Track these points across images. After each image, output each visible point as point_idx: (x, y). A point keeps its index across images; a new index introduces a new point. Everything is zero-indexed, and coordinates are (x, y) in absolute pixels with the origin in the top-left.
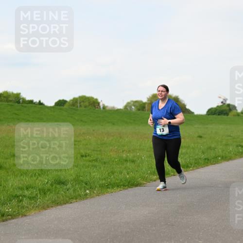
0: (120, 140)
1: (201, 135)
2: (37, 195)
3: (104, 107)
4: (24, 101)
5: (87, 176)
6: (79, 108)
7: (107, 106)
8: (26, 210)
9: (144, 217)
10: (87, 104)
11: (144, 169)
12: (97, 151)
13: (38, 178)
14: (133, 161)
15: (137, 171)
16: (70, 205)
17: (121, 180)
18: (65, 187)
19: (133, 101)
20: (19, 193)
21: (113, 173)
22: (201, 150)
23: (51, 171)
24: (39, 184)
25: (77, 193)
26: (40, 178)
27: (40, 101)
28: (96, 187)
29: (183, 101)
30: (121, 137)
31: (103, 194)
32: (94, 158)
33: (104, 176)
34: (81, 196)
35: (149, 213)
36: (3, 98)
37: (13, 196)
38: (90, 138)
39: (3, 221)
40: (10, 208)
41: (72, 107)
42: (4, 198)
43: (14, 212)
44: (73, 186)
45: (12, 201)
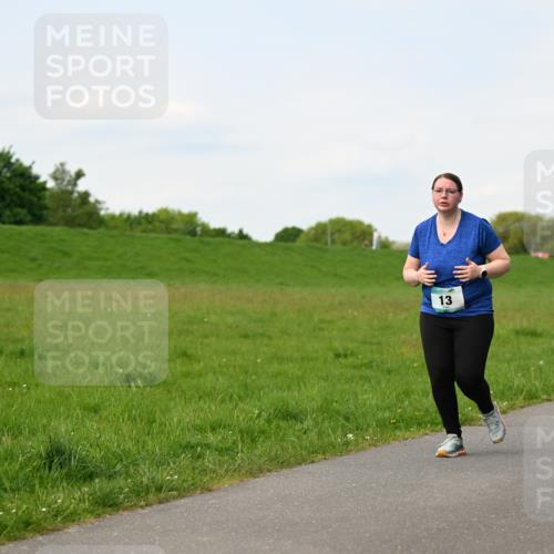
2: (234, 443)
3: (387, 245)
4: (207, 231)
5: (348, 400)
6: (329, 246)
7: (393, 243)
8: (211, 478)
9: (479, 495)
10: (347, 236)
12: (371, 344)
13: (237, 405)
16: (311, 466)
17: (427, 410)
18: (298, 426)
20: (196, 438)
21: (407, 394)
23: (267, 390)
24: (241, 418)
25: (326, 440)
26: (241, 405)
27: (241, 231)
28: (368, 426)
31: (386, 441)
32: (365, 361)
33: (387, 401)
34: (334, 447)
35: (491, 488)
36: (157, 224)
37: (181, 446)
38: (355, 313)
39: (160, 502)
40: (175, 474)
41: (315, 244)
42: (160, 449)
43: (184, 481)
44: (316, 424)
45: (179, 457)
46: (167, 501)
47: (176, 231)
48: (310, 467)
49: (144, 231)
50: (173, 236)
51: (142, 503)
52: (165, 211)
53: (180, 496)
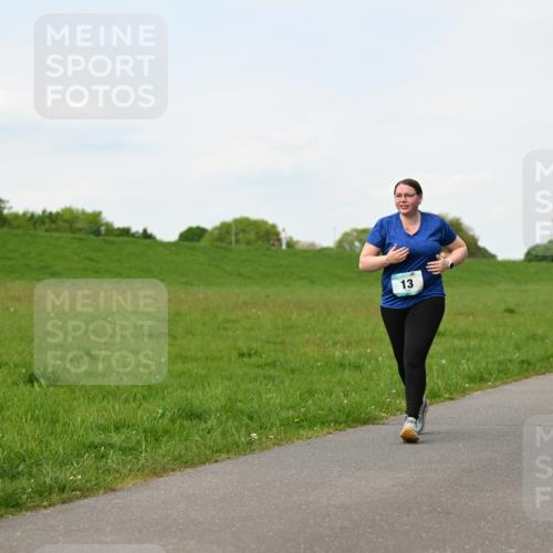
0: (329, 319)
1: (512, 307)
2: (138, 442)
3: (290, 244)
4: (110, 230)
5: (252, 399)
6: (233, 246)
7: (297, 242)
8: (115, 478)
9: (382, 493)
10: (252, 236)
11: (382, 385)
12: (275, 343)
13: (140, 404)
14: (357, 367)
15: (366, 389)
16: (215, 465)
17: (330, 410)
18: (203, 425)
19: (356, 230)
20: (99, 438)
21: (311, 393)
22: (513, 342)
23: (170, 390)
24: (145, 418)
25: (230, 439)
26: (145, 405)
27: (145, 231)
28: (272, 425)
29: (471, 229)
30: (329, 313)
31: (289, 441)
32: (269, 361)
33: (292, 400)
34: (238, 447)
35: (394, 486)
36: (61, 224)
37: (84, 446)
38: (260, 313)
39: (64, 502)
40: (79, 473)
41: (219, 244)
42: (64, 449)
43: (87, 481)
44: (220, 423)
45: (82, 457)
46: (71, 501)
47: (80, 230)
48: (215, 467)
49: (47, 231)
50: (77, 235)
51: (45, 503)
52: (69, 211)
53: (84, 496)
